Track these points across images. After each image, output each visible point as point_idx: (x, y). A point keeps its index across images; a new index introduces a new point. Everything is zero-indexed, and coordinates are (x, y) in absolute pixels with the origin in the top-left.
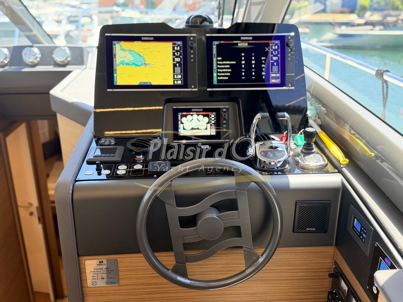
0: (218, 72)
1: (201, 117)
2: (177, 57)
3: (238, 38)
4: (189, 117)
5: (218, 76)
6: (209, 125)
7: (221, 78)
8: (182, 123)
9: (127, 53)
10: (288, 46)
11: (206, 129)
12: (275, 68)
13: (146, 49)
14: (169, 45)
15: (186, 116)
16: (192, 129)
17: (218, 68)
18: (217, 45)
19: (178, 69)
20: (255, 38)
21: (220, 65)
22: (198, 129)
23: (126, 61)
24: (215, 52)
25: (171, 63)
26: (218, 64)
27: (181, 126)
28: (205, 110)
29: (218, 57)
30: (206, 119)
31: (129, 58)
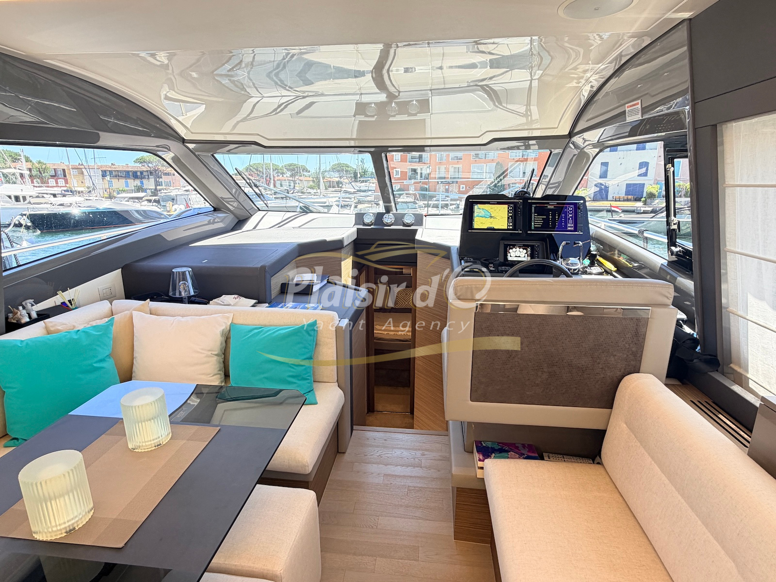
0: (535, 222)
1: (521, 250)
2: (510, 213)
3: (548, 203)
4: (514, 249)
5: (535, 224)
6: (526, 255)
7: (537, 226)
8: (509, 253)
9: (481, 210)
10: (579, 209)
11: (525, 257)
12: (571, 221)
13: (492, 208)
14: (506, 206)
15: (512, 249)
16: (516, 256)
17: (535, 220)
18: (535, 207)
19: (511, 220)
20: (558, 203)
21: (536, 218)
22: (519, 257)
23: (480, 215)
24: (533, 211)
25: (507, 216)
26: (535, 218)
27: (509, 255)
28: (524, 245)
29: (535, 213)
30: (525, 251)
31: (483, 213)
